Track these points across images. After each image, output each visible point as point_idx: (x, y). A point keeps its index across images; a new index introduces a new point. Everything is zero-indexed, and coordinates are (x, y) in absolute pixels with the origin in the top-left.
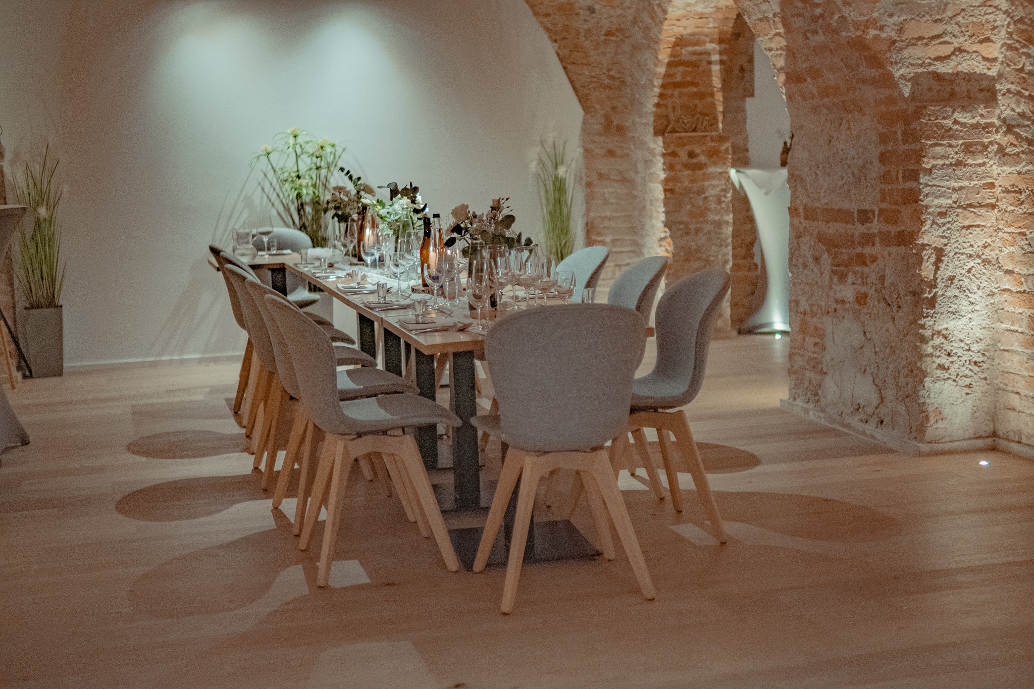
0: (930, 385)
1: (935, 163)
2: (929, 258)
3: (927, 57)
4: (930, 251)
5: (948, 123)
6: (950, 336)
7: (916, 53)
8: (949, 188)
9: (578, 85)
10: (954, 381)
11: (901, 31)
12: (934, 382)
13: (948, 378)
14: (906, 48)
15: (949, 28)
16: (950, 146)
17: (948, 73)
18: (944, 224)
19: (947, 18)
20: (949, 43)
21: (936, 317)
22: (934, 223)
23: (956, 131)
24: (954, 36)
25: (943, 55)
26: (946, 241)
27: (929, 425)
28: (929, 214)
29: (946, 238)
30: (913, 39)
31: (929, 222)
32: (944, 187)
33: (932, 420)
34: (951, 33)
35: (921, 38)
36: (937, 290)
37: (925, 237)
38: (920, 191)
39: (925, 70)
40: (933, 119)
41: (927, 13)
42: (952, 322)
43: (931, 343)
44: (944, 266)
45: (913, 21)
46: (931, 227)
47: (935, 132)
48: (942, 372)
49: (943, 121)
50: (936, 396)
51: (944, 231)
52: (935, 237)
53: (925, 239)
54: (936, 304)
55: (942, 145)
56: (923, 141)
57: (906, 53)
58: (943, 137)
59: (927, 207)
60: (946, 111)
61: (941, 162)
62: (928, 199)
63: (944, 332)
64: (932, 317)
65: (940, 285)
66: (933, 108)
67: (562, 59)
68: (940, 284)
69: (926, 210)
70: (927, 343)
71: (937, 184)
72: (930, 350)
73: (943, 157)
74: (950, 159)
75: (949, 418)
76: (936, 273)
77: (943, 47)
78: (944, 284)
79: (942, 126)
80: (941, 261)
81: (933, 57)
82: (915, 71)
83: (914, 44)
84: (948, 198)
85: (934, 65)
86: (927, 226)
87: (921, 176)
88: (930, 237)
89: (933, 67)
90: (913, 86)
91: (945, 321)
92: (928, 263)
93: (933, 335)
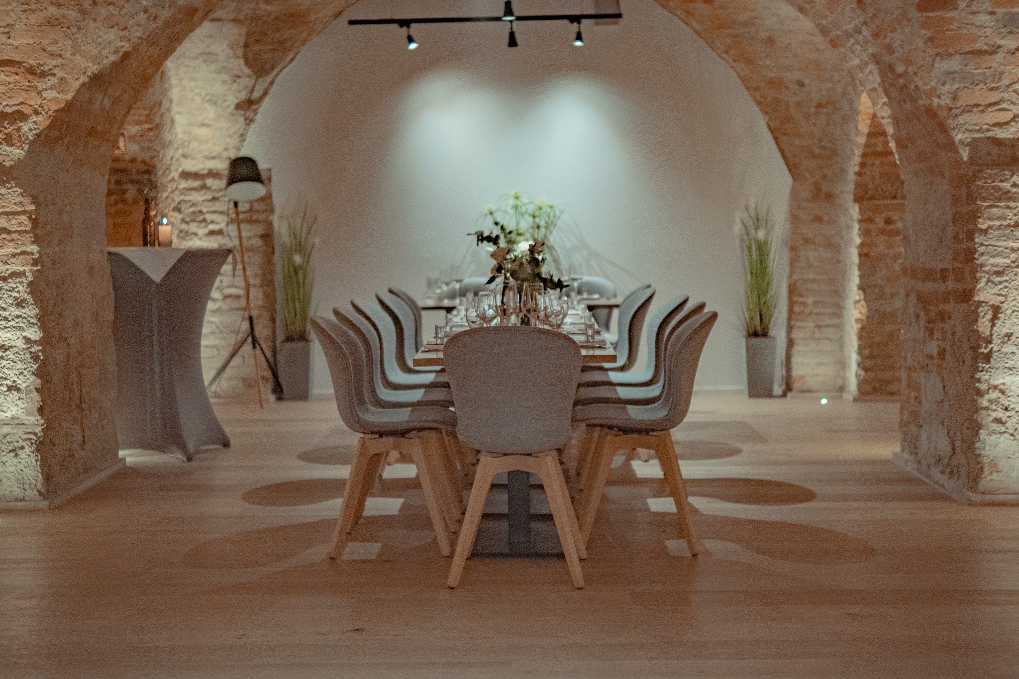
0: (985, 437)
1: (991, 223)
2: (985, 314)
3: (984, 123)
4: (986, 308)
5: (1006, 185)
6: (1007, 391)
7: (973, 118)
8: (1007, 248)
9: (788, 154)
10: (1012, 435)
11: (955, 98)
12: (990, 434)
13: (1005, 432)
14: (960, 115)
15: (1006, 96)
16: (1008, 207)
17: (1008, 138)
18: (1001, 283)
19: (1004, 86)
20: (1007, 110)
21: (990, 372)
22: (989, 281)
23: (1015, 193)
24: (1012, 103)
25: (1002, 121)
26: (1003, 299)
27: (984, 476)
28: (984, 272)
29: (1003, 296)
30: (968, 106)
31: (984, 280)
32: (1000, 247)
33: (987, 471)
34: (1009, 100)
35: (977, 105)
36: (992, 345)
37: (981, 294)
38: (975, 250)
39: (983, 135)
40: (990, 182)
41: (981, 81)
42: (1009, 378)
43: (987, 397)
44: (1000, 322)
45: (966, 89)
46: (986, 285)
47: (992, 194)
48: (998, 425)
49: (1000, 184)
50: (992, 448)
51: (1001, 289)
52: (991, 294)
53: (980, 297)
54: (992, 360)
55: (998, 207)
56: (979, 203)
57: (961, 119)
58: (1000, 199)
59: (982, 266)
60: (1004, 175)
61: (998, 223)
62: (983, 258)
63: (1002, 387)
64: (987, 371)
65: (996, 341)
66: (989, 171)
67: (772, 130)
68: (996, 339)
69: (981, 269)
70: (982, 396)
71: (994, 243)
72: (985, 403)
73: (1000, 218)
74: (1007, 220)
75: (1005, 470)
76: (992, 330)
77: (1001, 113)
78: (1000, 341)
79: (999, 189)
80: (998, 318)
81: (991, 123)
82: (972, 136)
83: (969, 111)
84: (1005, 258)
85: (993, 131)
86: (981, 284)
87: (977, 235)
88: (986, 293)
89: (992, 133)
90: (971, 151)
91: (1000, 376)
92: (984, 320)
93: (989, 389)
